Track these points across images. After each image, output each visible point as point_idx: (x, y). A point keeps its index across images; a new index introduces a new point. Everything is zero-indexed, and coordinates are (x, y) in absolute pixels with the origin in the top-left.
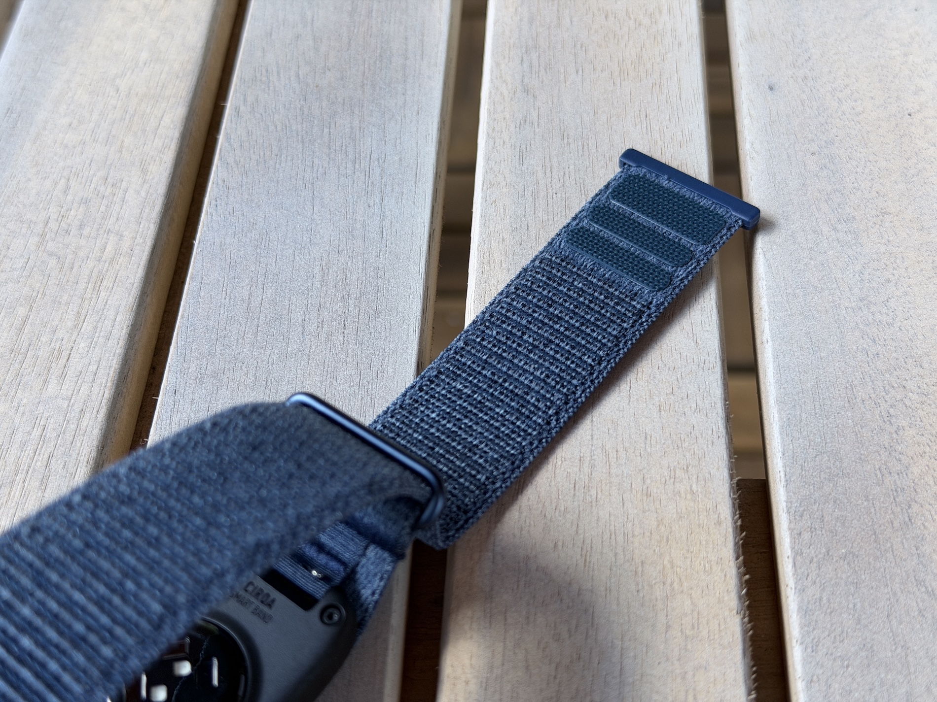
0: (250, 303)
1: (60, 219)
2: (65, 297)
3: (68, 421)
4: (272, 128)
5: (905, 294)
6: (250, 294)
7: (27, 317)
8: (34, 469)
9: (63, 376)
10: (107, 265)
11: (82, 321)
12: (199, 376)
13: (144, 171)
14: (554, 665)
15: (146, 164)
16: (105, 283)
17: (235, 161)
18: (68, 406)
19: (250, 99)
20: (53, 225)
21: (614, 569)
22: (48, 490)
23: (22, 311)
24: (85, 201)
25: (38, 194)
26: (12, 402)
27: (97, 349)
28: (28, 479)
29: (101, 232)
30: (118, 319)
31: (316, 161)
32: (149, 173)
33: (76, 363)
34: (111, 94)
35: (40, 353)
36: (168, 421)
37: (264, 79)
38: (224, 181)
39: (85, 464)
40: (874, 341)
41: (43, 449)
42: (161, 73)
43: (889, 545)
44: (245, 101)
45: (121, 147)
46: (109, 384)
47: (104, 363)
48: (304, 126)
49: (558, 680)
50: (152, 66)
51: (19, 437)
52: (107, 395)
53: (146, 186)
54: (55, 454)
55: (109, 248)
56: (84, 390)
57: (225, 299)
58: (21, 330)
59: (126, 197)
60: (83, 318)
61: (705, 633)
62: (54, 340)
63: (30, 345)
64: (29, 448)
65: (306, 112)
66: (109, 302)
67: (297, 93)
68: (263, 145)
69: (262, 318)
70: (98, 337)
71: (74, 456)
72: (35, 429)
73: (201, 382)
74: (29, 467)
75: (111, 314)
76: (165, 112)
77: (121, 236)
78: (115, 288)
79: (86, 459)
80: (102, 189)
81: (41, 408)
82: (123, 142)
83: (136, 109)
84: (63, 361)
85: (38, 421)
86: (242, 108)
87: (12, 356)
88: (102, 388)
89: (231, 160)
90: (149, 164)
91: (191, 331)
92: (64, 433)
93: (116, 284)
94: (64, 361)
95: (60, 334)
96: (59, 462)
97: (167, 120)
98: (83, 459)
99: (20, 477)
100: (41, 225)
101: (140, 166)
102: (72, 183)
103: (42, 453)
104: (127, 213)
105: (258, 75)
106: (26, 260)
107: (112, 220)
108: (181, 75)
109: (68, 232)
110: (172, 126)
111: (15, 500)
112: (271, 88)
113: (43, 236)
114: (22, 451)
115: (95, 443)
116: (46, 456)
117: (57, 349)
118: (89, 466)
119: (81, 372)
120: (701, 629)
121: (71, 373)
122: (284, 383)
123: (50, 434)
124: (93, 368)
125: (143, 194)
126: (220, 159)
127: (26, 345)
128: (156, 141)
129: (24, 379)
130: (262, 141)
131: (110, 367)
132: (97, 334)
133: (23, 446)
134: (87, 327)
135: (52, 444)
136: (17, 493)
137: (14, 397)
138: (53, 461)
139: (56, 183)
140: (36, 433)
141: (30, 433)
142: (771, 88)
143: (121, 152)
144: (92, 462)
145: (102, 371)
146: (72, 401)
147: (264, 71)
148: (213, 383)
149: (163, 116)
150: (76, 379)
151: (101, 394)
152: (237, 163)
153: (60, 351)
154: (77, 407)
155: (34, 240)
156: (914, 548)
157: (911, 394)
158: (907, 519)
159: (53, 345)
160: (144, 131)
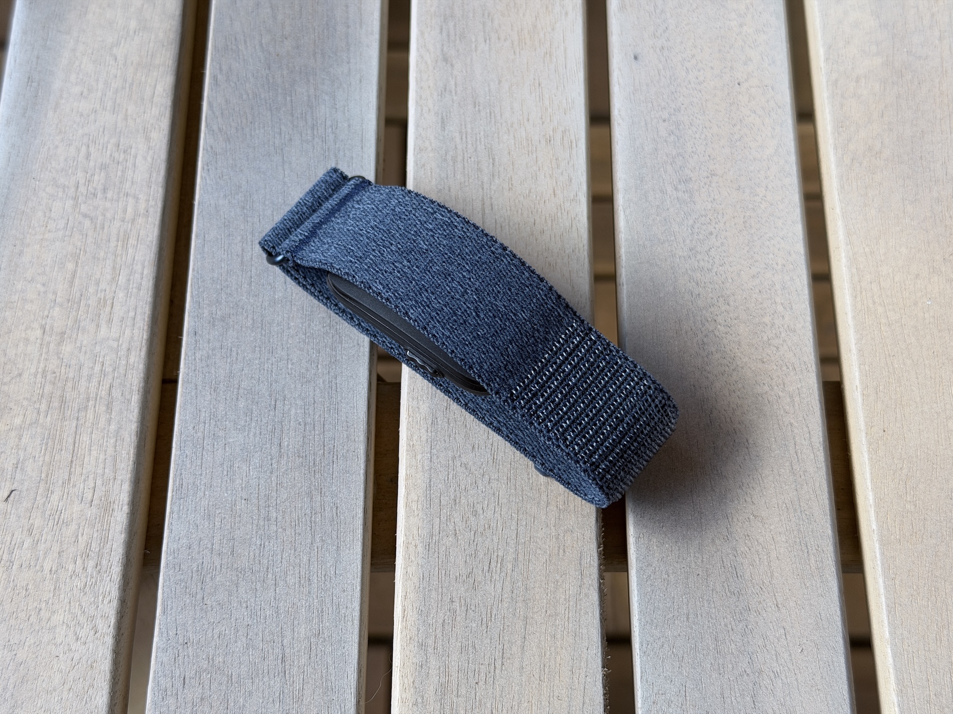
0: (243, 257)
1: (87, 184)
2: (102, 254)
3: (120, 358)
4: (245, 97)
5: (722, 244)
6: (243, 250)
7: (75, 271)
8: (101, 398)
9: (110, 321)
10: (130, 225)
11: (118, 274)
12: (211, 320)
13: (148, 139)
14: (473, 532)
15: (149, 131)
16: (130, 241)
17: (219, 129)
18: (118, 345)
19: (224, 68)
20: (82, 189)
21: (513, 463)
22: (113, 414)
23: (70, 266)
24: (104, 167)
25: (66, 160)
26: (75, 343)
27: (133, 298)
28: (97, 405)
29: (121, 195)
30: (145, 272)
31: (283, 128)
32: (151, 141)
33: (119, 311)
34: (111, 63)
35: (90, 302)
36: (193, 357)
37: (234, 47)
38: (212, 148)
39: (137, 392)
40: (697, 284)
41: (105, 381)
42: (149, 42)
43: (696, 441)
44: (221, 69)
45: (126, 116)
46: (146, 328)
47: (139, 310)
48: (271, 94)
49: (475, 543)
50: (140, 34)
51: (85, 372)
52: (145, 337)
53: (151, 152)
54: (114, 385)
55: (130, 210)
56: (128, 332)
57: (224, 254)
58: (72, 283)
59: (137, 162)
60: (118, 272)
61: (572, 506)
62: (99, 291)
63: (81, 295)
64: (94, 380)
65: (271, 81)
66: (136, 258)
67: (262, 61)
68: (240, 113)
69: (254, 271)
70: (132, 288)
71: (128, 386)
72: (97, 365)
73: (214, 325)
74: (97, 395)
75: (138, 268)
76: (157, 81)
77: (137, 199)
78: (139, 245)
79: (137, 389)
80: (116, 155)
81: (98, 348)
82: (127, 110)
83: (133, 77)
84: (108, 309)
85: (97, 359)
86: (219, 76)
87: (70, 304)
88: (141, 331)
89: (215, 127)
90: (151, 132)
91: (201, 282)
92: (118, 368)
93: (139, 242)
94: (110, 308)
95: (103, 285)
96: (118, 391)
97: (160, 89)
98: (135, 388)
99: (91, 403)
100: (73, 189)
101: (144, 133)
102: (92, 149)
103: (105, 384)
104: (139, 177)
105: (229, 44)
106: (67, 222)
107: (128, 184)
108: (165, 44)
109: (95, 195)
110: (164, 94)
111: (91, 421)
112: (241, 57)
113: (75, 199)
114: (89, 383)
115: (142, 375)
116: (108, 386)
117: (102, 299)
118: (140, 394)
119: (123, 318)
120: (569, 503)
121: (116, 320)
122: (275, 325)
123: (108, 369)
124: (132, 314)
125: (149, 159)
126: (207, 126)
127: (78, 295)
128: (153, 109)
129: (82, 324)
130: (238, 109)
131: (145, 313)
132: (131, 286)
133: (90, 378)
134: (122, 280)
135: (110, 377)
136: (91, 416)
137: (76, 339)
138: (113, 391)
139: (78, 150)
140: (97, 368)
141: (92, 368)
142: (636, 58)
143: (126, 119)
144: (141, 390)
145: (139, 317)
146: (120, 342)
147: (233, 39)
148: (222, 326)
149: (156, 85)
150: (121, 323)
151: (141, 336)
152: (220, 130)
153: (105, 301)
154: (125, 346)
155: (69, 203)
156: (712, 443)
157: (719, 326)
158: (709, 422)
159: (99, 295)
160: (143, 99)
